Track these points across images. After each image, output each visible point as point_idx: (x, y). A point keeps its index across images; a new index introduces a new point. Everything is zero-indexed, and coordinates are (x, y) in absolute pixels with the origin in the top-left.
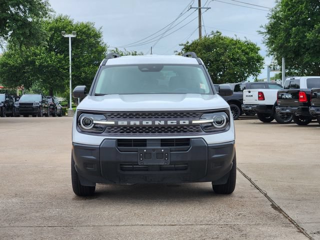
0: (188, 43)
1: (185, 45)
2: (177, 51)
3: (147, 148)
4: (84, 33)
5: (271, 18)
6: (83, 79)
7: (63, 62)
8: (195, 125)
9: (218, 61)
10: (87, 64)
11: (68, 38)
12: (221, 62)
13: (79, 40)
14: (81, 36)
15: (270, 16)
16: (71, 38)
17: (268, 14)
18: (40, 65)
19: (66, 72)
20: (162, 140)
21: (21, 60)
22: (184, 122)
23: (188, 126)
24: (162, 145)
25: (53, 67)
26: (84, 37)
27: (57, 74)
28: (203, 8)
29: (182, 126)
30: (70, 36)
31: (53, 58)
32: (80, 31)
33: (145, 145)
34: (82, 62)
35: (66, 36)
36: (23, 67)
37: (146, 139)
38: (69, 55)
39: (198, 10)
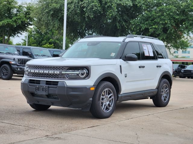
3: (40, 85)
8: (62, 74)
20: (47, 81)
22: (57, 72)
23: (59, 74)
24: (47, 84)
29: (56, 74)
33: (39, 83)
37: (40, 80)
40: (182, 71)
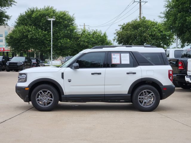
0: (124, 24)
1: (122, 26)
2: (117, 30)
4: (62, 18)
5: (167, 7)
6: (60, 47)
7: (47, 36)
9: (142, 36)
10: (62, 37)
11: (51, 21)
12: (143, 37)
13: (58, 22)
14: (59, 20)
15: (166, 6)
16: (53, 21)
17: (165, 4)
18: (31, 38)
19: (48, 43)
21: (19, 35)
25: (40, 39)
26: (61, 20)
27: (43, 44)
28: (142, 2)
30: (52, 20)
31: (40, 33)
32: (59, 16)
34: (59, 37)
35: (49, 19)
36: (21, 39)
38: (51, 32)
39: (139, 3)
40: (7, 64)
